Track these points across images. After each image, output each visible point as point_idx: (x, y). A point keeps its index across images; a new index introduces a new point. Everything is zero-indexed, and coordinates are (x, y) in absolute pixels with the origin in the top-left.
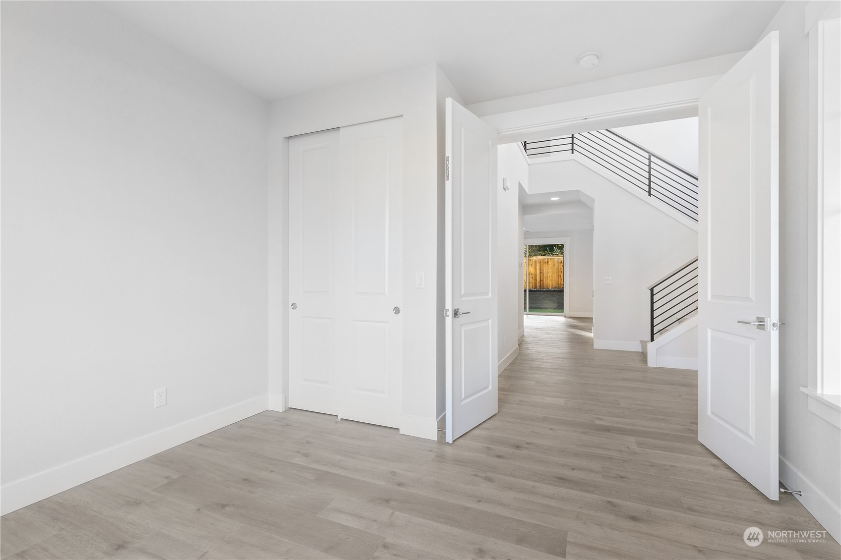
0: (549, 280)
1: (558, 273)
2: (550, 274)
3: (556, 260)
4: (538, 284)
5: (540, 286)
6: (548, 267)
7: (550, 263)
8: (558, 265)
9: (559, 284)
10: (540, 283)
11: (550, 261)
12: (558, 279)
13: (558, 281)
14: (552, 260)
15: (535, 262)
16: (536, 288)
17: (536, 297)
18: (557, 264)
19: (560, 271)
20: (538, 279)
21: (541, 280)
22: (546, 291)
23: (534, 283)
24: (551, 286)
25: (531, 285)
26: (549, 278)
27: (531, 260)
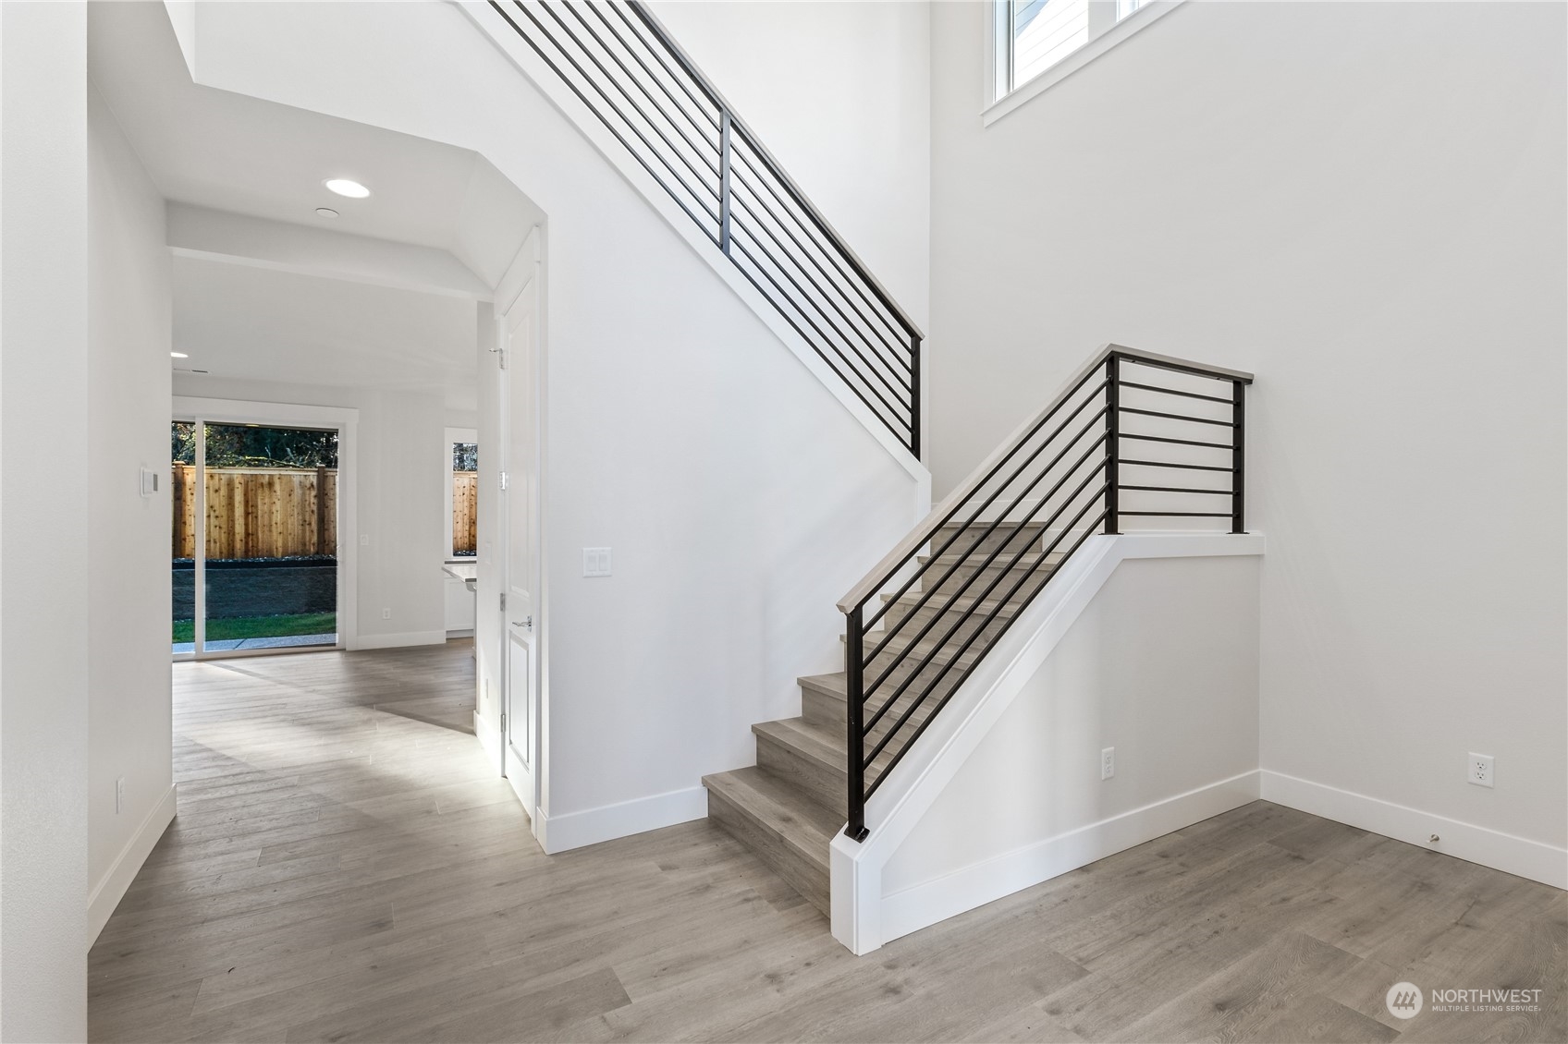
0: (274, 534)
1: (304, 515)
2: (277, 517)
3: (296, 480)
4: (239, 545)
5: (247, 551)
6: (271, 497)
7: (277, 487)
8: (304, 494)
9: (304, 545)
10: (247, 543)
11: (277, 481)
12: (304, 531)
13: (304, 537)
14: (284, 481)
15: (230, 485)
16: (231, 553)
17: (232, 582)
18: (298, 491)
19: (308, 509)
20: (239, 528)
21: (247, 534)
22: (267, 564)
23: (224, 540)
24: (280, 550)
25: (216, 549)
26: (274, 529)
27: (217, 478)
